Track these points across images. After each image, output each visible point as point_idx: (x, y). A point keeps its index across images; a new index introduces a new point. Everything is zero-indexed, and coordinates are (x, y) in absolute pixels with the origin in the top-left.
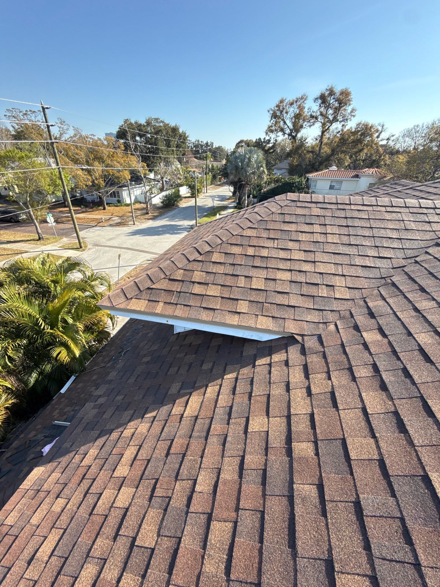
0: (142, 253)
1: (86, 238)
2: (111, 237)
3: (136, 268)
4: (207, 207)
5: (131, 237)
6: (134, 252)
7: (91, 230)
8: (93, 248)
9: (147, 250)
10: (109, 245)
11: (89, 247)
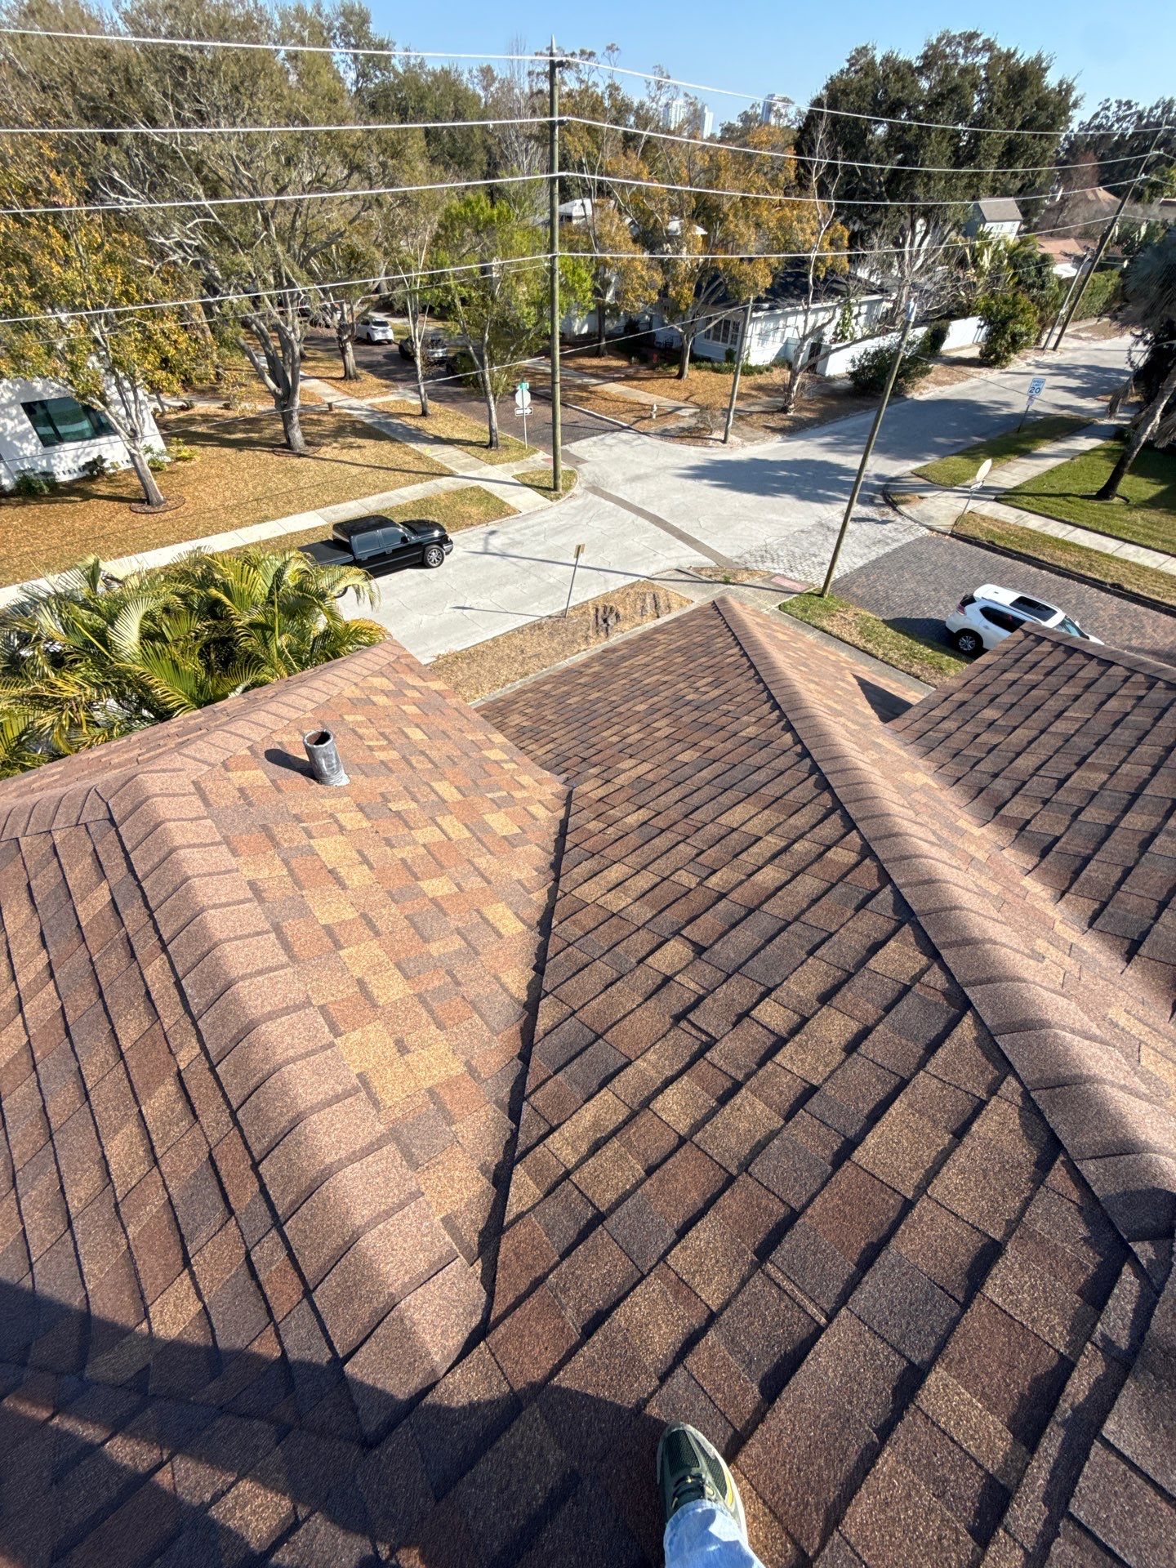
0: (680, 543)
1: (585, 462)
2: (642, 471)
3: (632, 586)
4: (1005, 411)
5: (690, 482)
6: (662, 532)
7: (609, 439)
8: (582, 496)
9: (697, 537)
10: (620, 495)
11: (574, 491)
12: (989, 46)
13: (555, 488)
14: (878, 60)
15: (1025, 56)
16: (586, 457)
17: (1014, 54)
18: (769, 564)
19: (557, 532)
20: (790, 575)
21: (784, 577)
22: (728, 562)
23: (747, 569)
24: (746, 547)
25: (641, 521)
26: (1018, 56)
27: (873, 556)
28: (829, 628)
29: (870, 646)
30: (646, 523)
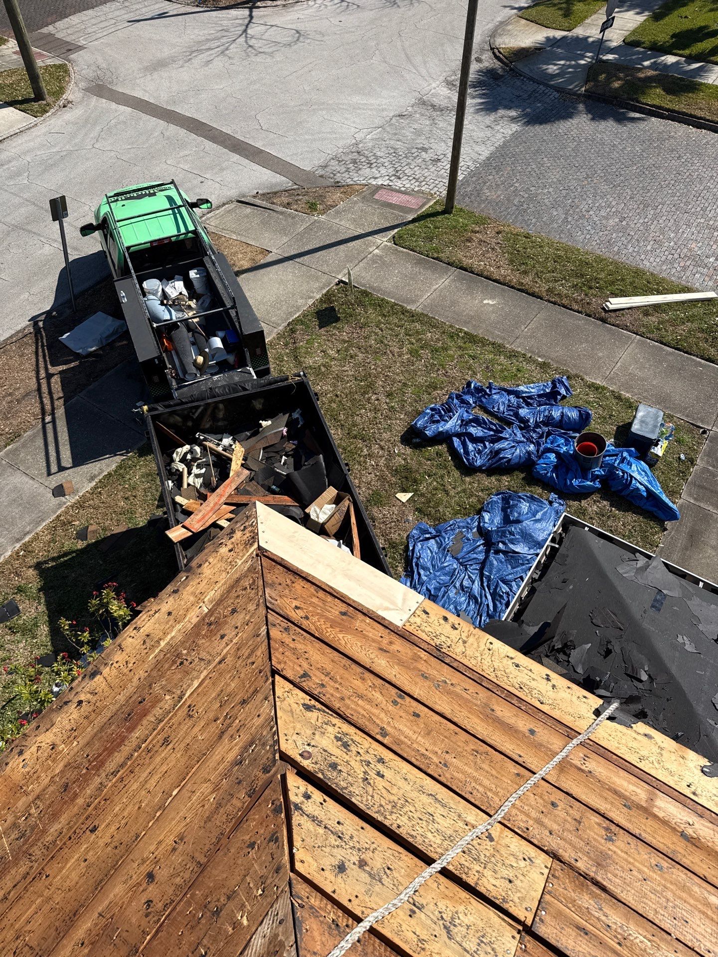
0: (236, 157)
1: (80, 48)
2: (166, 52)
6: (208, 145)
8: (80, 102)
9: (259, 145)
10: (138, 94)
11: (68, 95)
13: (39, 96)
16: (82, 42)
18: (366, 171)
19: (48, 166)
20: (398, 184)
21: (389, 188)
22: (308, 176)
23: (337, 185)
24: (331, 149)
25: (173, 130)
27: (499, 140)
28: (466, 262)
29: (527, 280)
30: (182, 132)
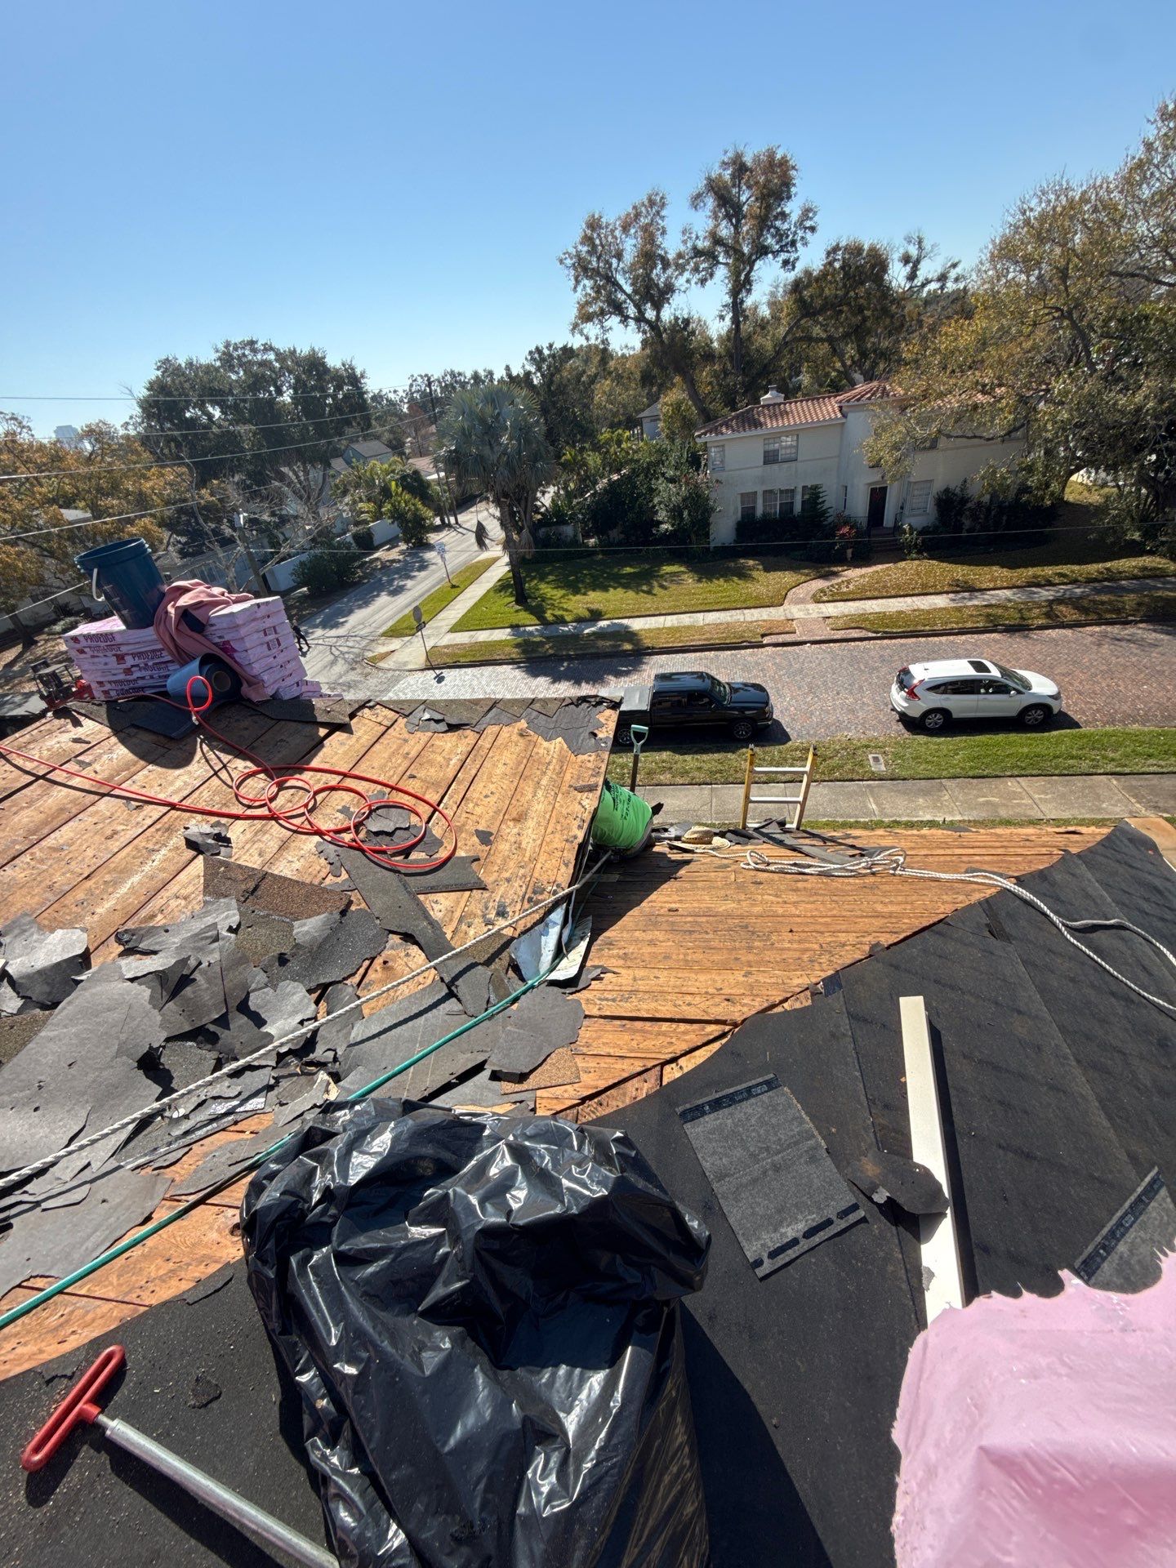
12: (268, 348)
14: (183, 365)
15: (303, 350)
17: (295, 351)
26: (298, 351)
